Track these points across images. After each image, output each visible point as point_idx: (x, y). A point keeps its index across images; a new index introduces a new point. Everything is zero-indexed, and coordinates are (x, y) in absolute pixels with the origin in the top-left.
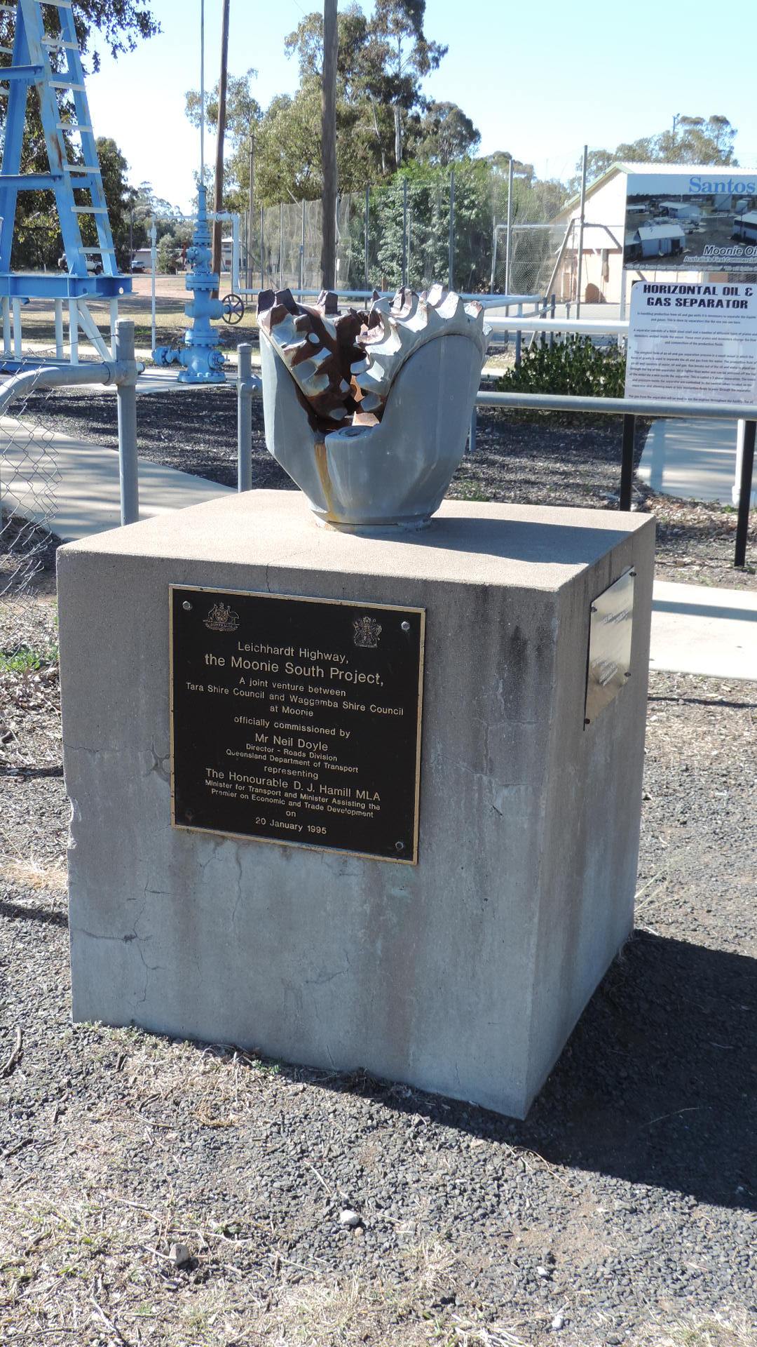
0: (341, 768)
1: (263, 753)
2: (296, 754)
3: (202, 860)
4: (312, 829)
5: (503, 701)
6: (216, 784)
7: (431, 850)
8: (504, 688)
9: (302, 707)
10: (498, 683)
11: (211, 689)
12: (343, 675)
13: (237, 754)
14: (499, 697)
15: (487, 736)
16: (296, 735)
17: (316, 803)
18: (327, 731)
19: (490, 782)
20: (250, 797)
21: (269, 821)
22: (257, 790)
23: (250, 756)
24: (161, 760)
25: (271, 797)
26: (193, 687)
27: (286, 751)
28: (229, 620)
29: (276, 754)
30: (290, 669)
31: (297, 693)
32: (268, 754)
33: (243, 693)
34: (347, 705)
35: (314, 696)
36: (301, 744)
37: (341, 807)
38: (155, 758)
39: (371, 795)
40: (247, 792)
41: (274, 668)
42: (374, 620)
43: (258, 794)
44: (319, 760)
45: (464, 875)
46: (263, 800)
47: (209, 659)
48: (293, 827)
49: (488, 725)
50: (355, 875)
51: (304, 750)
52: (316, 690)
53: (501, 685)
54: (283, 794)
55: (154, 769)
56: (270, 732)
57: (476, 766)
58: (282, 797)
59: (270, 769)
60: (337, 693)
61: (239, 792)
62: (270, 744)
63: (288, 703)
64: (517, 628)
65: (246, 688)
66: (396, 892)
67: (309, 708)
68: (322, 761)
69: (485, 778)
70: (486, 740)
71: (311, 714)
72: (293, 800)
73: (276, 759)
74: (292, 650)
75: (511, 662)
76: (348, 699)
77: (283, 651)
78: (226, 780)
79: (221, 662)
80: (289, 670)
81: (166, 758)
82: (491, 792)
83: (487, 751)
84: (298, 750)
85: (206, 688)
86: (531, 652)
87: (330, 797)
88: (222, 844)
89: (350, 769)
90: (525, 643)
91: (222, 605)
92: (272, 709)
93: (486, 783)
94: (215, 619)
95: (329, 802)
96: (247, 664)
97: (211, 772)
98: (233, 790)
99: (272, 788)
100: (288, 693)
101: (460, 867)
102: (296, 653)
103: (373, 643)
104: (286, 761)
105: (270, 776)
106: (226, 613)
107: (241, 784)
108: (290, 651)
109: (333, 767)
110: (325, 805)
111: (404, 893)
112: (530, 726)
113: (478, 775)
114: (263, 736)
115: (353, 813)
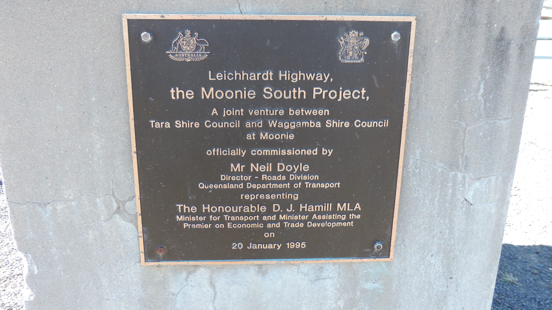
0: (323, 185)
1: (238, 182)
2: (275, 178)
3: (174, 289)
4: (291, 245)
5: (483, 101)
6: (189, 218)
7: (404, 245)
8: (485, 89)
9: (281, 131)
10: (480, 84)
11: (179, 124)
12: (327, 94)
13: (211, 186)
14: (480, 98)
15: (465, 136)
16: (274, 160)
17: (295, 222)
18: (309, 152)
19: (464, 178)
20: (226, 225)
21: (246, 245)
22: (233, 218)
23: (225, 186)
24: (124, 203)
25: (249, 222)
26: (158, 125)
27: (264, 177)
28: (197, 48)
29: (253, 181)
30: (268, 93)
31: (278, 117)
32: (245, 183)
33: (215, 125)
34: (329, 124)
35: (296, 118)
36: (281, 167)
37: (321, 221)
38: (116, 201)
39: (352, 207)
40: (222, 221)
41: (251, 94)
42: (362, 34)
43: (233, 222)
44: (300, 181)
45: (433, 261)
46: (239, 226)
47: (175, 93)
48: (271, 246)
49: (467, 126)
50: (330, 278)
51: (285, 173)
52: (297, 113)
53: (482, 86)
54: (261, 218)
55: (116, 212)
56: (247, 160)
57: (453, 165)
58: (261, 221)
59: (247, 197)
60: (321, 112)
61: (213, 223)
62: (247, 171)
63: (266, 128)
64: (503, 29)
65: (219, 118)
66: (369, 286)
67: (289, 131)
68: (303, 182)
69: (459, 175)
70: (464, 140)
71: (292, 137)
72: (271, 222)
73: (254, 186)
74: (271, 74)
75: (494, 63)
76: (331, 117)
77: (260, 76)
78: (199, 213)
79: (189, 95)
80: (268, 95)
81: (129, 200)
82: (464, 186)
83: (464, 151)
84: (277, 174)
85: (173, 124)
86: (513, 51)
87: (311, 214)
88: (194, 271)
89: (332, 185)
90: (509, 44)
91: (188, 32)
92: (249, 137)
93: (460, 179)
94: (180, 49)
95: (310, 219)
96: (219, 94)
97: (182, 208)
98: (207, 221)
99: (249, 214)
100: (265, 118)
101: (430, 256)
102: (276, 76)
103: (360, 57)
104: (264, 186)
105: (248, 203)
106: (193, 41)
107: (216, 214)
108: (268, 75)
109: (314, 186)
110: (305, 222)
111: (376, 285)
112: (506, 122)
113: (453, 173)
114: (238, 165)
115: (333, 225)
